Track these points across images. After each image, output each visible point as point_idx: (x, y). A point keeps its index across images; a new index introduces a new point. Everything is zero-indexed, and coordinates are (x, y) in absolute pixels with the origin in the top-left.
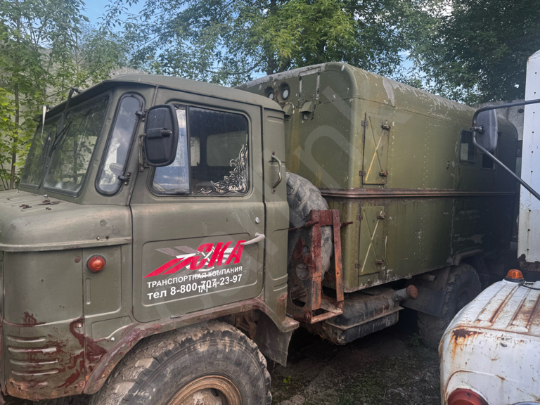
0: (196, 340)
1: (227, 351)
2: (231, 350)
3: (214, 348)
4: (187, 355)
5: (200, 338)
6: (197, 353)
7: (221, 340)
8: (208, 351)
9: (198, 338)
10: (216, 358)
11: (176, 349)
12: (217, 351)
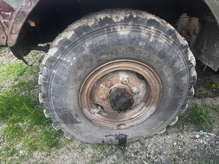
0: (117, 22)
1: (151, 40)
2: (156, 41)
3: (136, 35)
4: (106, 35)
5: (122, 20)
6: (117, 36)
7: (146, 27)
8: (129, 36)
9: (119, 20)
10: (138, 45)
11: (95, 26)
12: (140, 38)
